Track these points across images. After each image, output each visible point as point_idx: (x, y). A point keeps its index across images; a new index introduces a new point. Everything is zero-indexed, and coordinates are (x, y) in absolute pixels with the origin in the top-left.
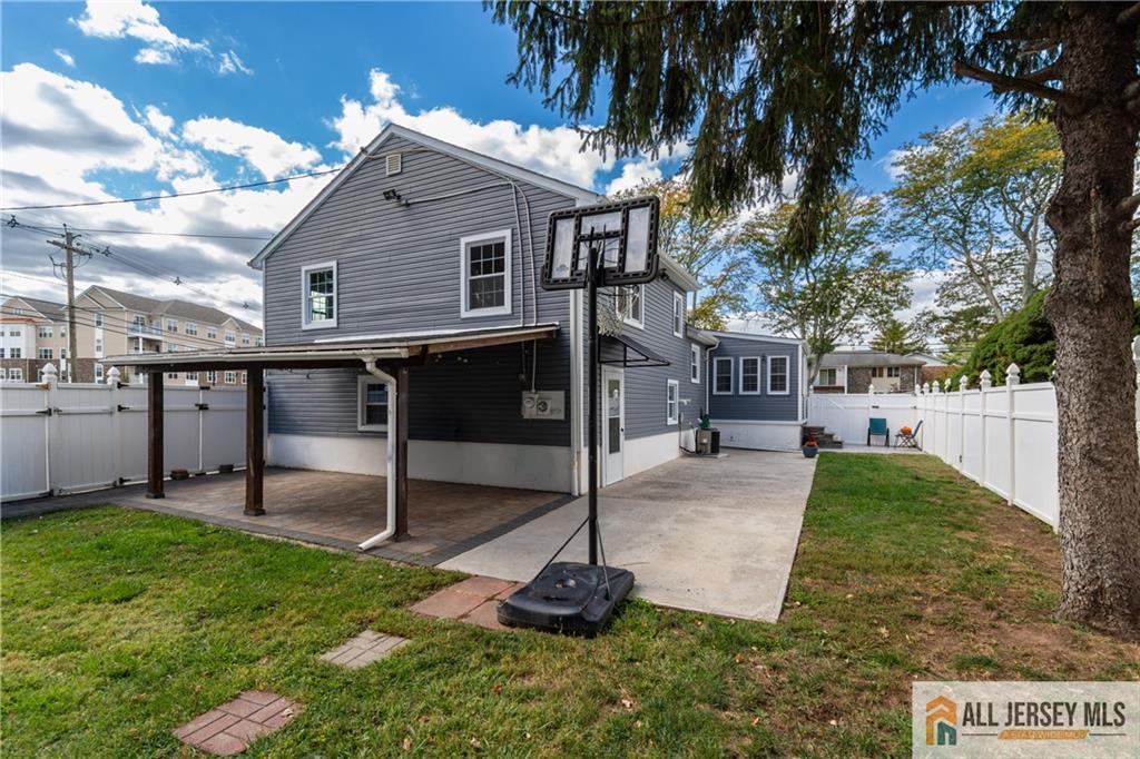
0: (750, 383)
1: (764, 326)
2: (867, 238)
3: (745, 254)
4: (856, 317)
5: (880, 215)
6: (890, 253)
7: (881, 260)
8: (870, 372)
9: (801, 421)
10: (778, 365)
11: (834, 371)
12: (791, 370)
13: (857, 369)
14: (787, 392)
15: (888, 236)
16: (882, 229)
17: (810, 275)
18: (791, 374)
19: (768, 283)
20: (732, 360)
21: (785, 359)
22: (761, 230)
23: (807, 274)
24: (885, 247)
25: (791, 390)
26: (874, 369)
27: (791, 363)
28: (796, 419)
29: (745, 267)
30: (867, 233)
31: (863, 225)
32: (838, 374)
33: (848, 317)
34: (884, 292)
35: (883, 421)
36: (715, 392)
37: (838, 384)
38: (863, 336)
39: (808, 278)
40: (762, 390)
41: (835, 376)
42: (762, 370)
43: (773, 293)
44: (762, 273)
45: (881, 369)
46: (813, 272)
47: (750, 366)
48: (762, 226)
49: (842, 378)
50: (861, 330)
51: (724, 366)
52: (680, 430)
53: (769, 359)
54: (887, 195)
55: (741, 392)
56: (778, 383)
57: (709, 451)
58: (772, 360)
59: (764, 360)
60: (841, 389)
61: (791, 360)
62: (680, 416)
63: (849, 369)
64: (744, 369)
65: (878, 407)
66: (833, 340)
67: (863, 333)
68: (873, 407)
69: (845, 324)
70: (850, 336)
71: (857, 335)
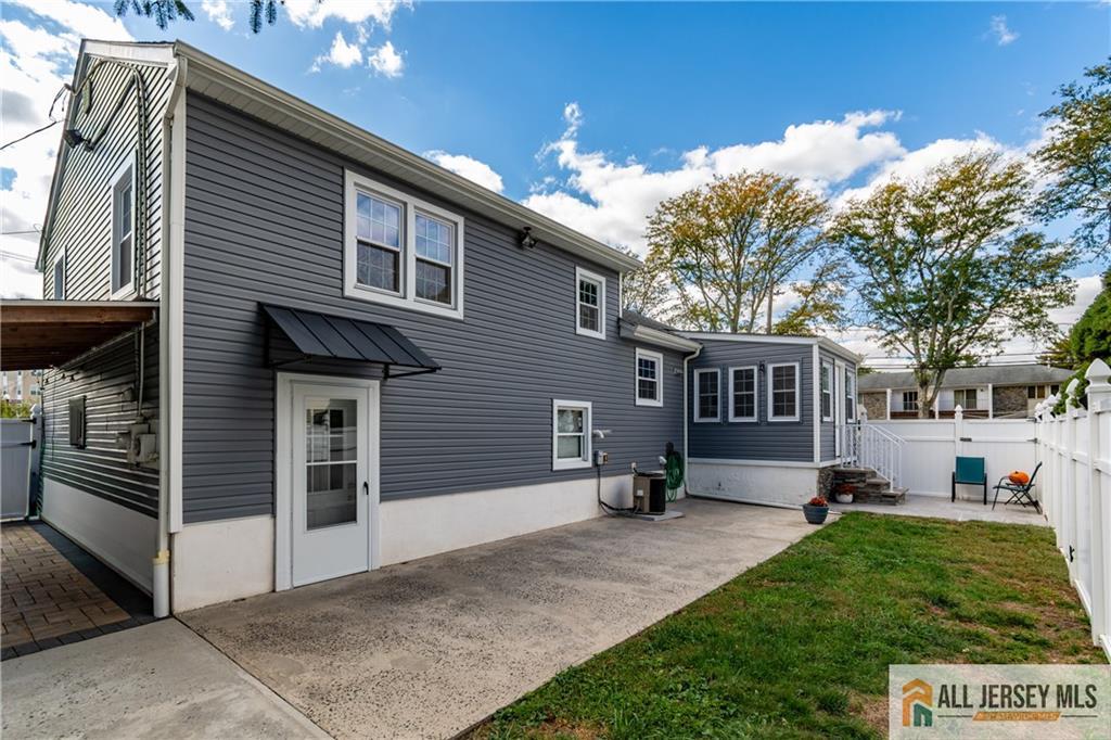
0: (744, 406)
1: (868, 338)
2: (1006, 217)
3: (841, 253)
4: (990, 320)
5: (1025, 186)
6: (1041, 236)
7: (1028, 245)
8: (1026, 392)
9: (818, 462)
10: (784, 377)
11: (975, 391)
12: (802, 384)
13: (1007, 388)
14: (797, 418)
15: (1037, 213)
16: (1027, 203)
17: (926, 271)
18: (802, 389)
19: (872, 286)
20: (719, 371)
21: (793, 367)
22: (858, 222)
23: (920, 271)
24: (1035, 227)
25: (802, 416)
26: (1031, 389)
27: (802, 374)
28: (811, 459)
29: (843, 271)
30: (1005, 212)
31: (1000, 202)
32: (980, 395)
33: (980, 322)
34: (1034, 286)
35: (980, 462)
36: (696, 419)
37: (980, 406)
38: (1003, 344)
39: (922, 275)
40: (760, 416)
41: (975, 397)
42: (760, 386)
43: (879, 298)
44: (862, 275)
45: (1042, 388)
46: (930, 267)
47: (744, 380)
48: (859, 216)
49: (985, 400)
50: (1000, 337)
51: (709, 381)
52: (599, 476)
53: (770, 368)
54: (1034, 157)
55: (732, 418)
56: (783, 404)
57: (647, 509)
58: (775, 369)
59: (763, 369)
60: (984, 414)
61: (801, 369)
62: (595, 455)
63: (994, 389)
64: (736, 385)
65: (969, 440)
66: (958, 351)
67: (1002, 340)
68: (962, 440)
69: (976, 329)
70: (983, 345)
71: (994, 344)
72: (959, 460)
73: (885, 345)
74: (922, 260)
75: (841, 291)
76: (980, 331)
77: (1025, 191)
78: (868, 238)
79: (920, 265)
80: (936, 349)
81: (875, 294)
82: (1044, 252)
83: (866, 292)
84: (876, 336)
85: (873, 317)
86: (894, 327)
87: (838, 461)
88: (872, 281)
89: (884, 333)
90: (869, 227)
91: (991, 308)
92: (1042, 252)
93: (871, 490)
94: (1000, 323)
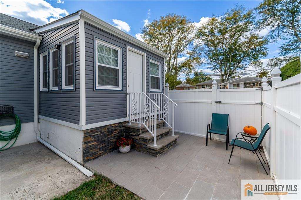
10: (70, 54)
11: (239, 84)
13: (248, 83)
25: (75, 84)
32: (240, 86)
36: (41, 89)
40: (60, 86)
53: (64, 47)
55: (51, 88)
58: (66, 47)
61: (75, 44)
63: (244, 83)
65: (220, 102)
66: (233, 71)
67: (246, 67)
68: (216, 102)
69: (238, 64)
70: (240, 69)
71: (244, 68)
72: (214, 115)
73: (213, 70)
74: (223, 42)
75: (201, 54)
76: (240, 64)
77: (253, 20)
78: (207, 36)
79: (222, 44)
80: (227, 70)
81: (210, 54)
82: (259, 40)
83: (207, 53)
84: (210, 67)
85: (209, 61)
86: (215, 64)
87: (126, 119)
88: (209, 50)
89: (212, 66)
90: (207, 32)
91: (243, 57)
92: (258, 40)
93: (142, 142)
94: (245, 62)
